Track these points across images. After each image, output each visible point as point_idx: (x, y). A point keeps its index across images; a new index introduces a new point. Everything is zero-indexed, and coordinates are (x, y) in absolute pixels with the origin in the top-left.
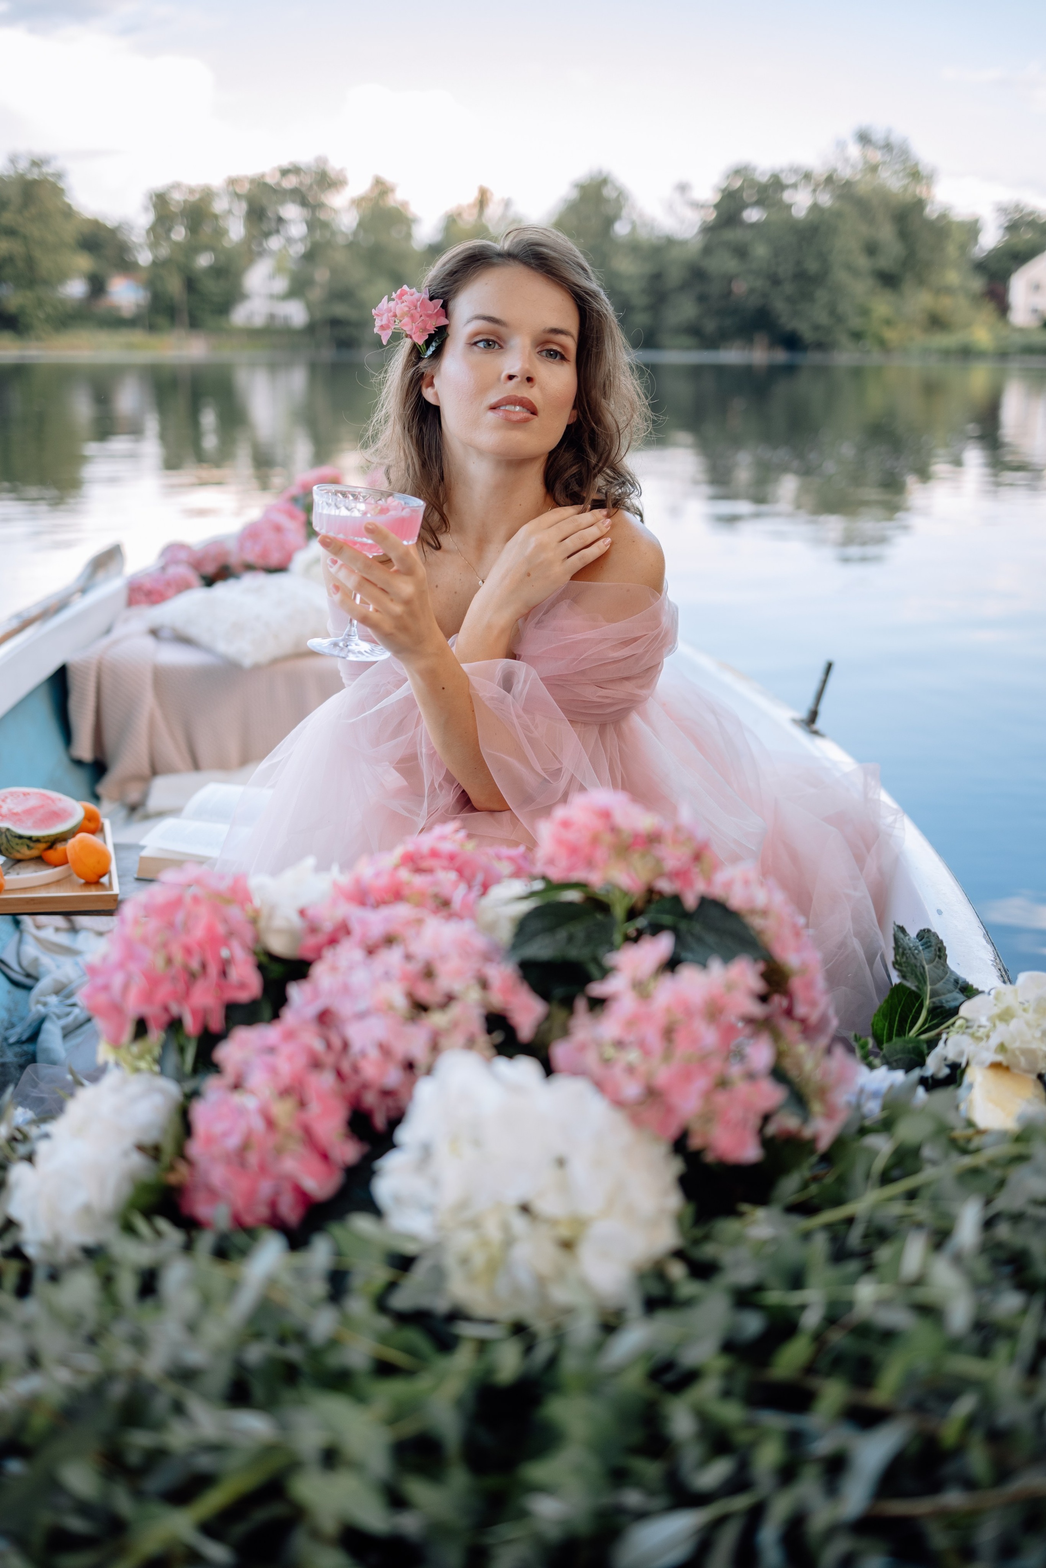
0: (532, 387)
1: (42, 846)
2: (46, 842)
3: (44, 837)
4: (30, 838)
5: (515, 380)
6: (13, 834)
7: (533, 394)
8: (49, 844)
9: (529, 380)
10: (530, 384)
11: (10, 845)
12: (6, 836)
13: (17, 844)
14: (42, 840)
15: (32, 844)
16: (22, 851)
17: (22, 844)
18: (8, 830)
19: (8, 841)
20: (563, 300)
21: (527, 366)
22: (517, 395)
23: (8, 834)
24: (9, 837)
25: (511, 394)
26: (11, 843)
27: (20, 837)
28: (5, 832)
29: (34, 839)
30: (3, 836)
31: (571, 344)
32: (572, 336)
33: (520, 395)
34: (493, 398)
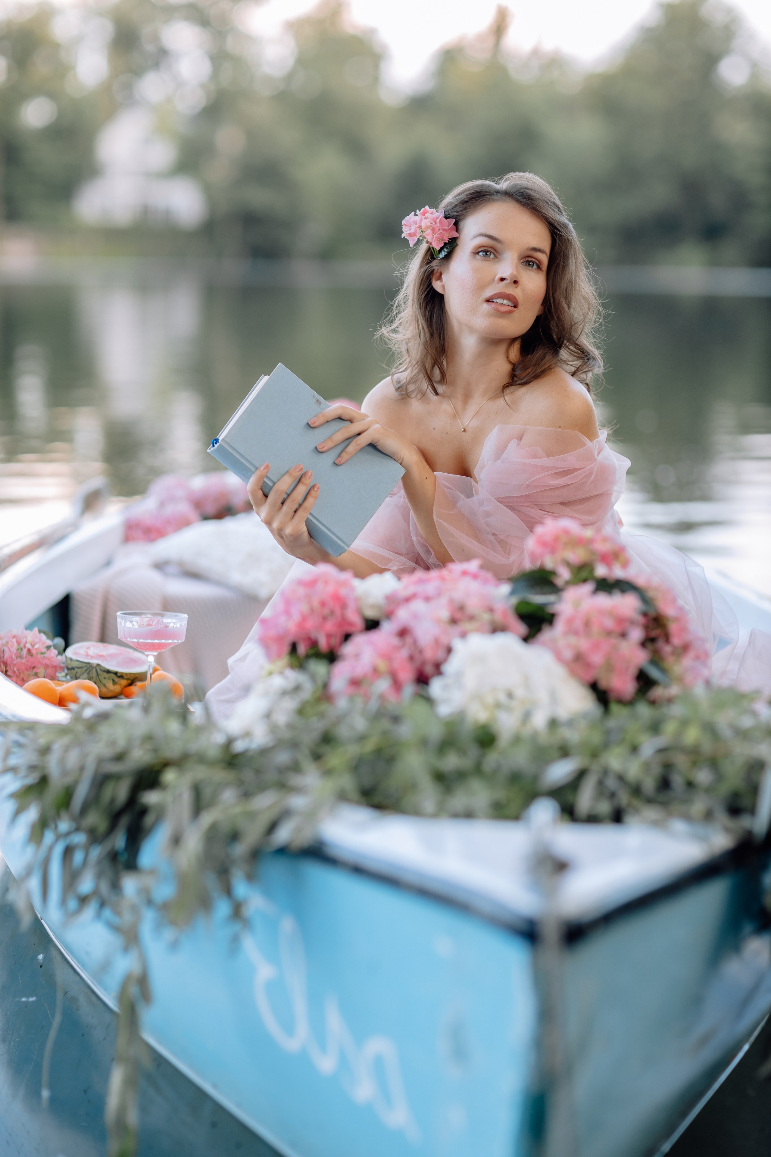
0: (516, 287)
1: (124, 682)
2: (128, 679)
3: (126, 674)
4: (116, 673)
5: (505, 282)
6: (102, 669)
7: (517, 292)
8: (129, 681)
9: (515, 282)
10: (515, 285)
11: (99, 678)
12: (96, 671)
13: (105, 678)
14: (125, 677)
15: (116, 679)
16: (107, 685)
17: (109, 678)
18: (98, 665)
19: (98, 674)
20: (542, 228)
21: (515, 273)
22: (506, 292)
23: (98, 669)
24: (99, 671)
25: (502, 291)
26: (99, 677)
27: (108, 672)
28: (96, 668)
29: (119, 675)
30: (94, 670)
31: (544, 259)
32: (546, 254)
33: (508, 292)
34: (489, 293)
